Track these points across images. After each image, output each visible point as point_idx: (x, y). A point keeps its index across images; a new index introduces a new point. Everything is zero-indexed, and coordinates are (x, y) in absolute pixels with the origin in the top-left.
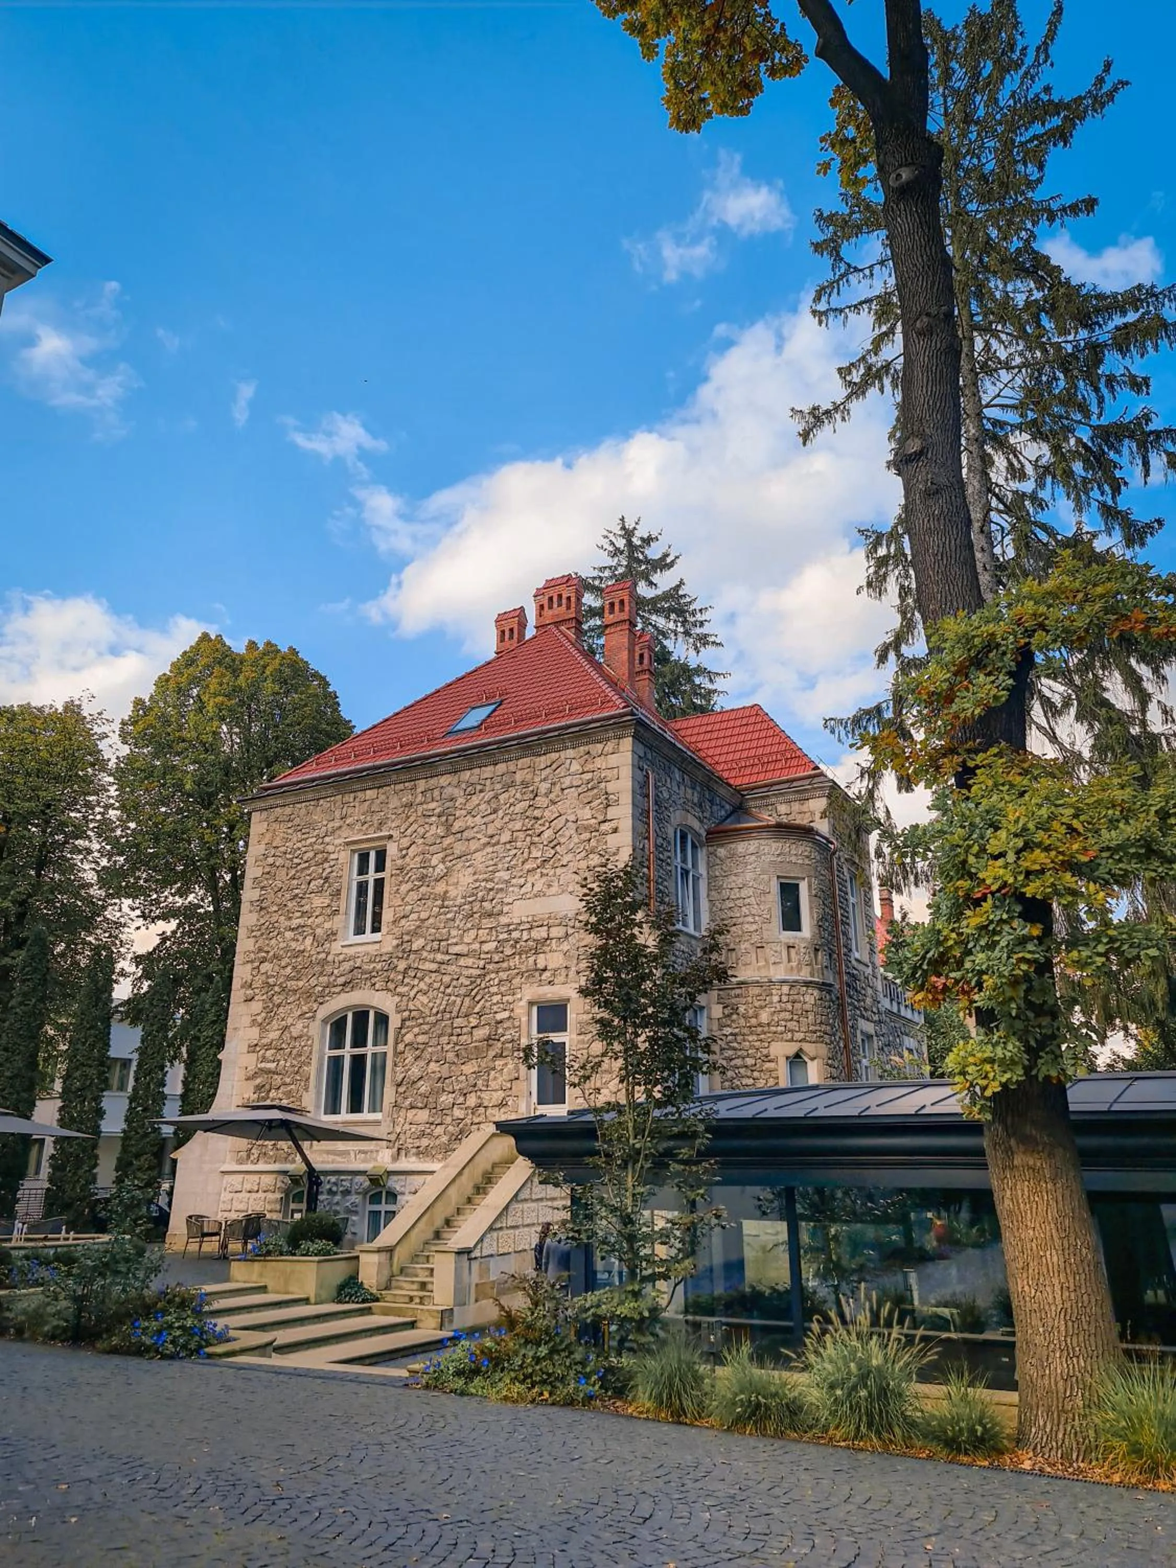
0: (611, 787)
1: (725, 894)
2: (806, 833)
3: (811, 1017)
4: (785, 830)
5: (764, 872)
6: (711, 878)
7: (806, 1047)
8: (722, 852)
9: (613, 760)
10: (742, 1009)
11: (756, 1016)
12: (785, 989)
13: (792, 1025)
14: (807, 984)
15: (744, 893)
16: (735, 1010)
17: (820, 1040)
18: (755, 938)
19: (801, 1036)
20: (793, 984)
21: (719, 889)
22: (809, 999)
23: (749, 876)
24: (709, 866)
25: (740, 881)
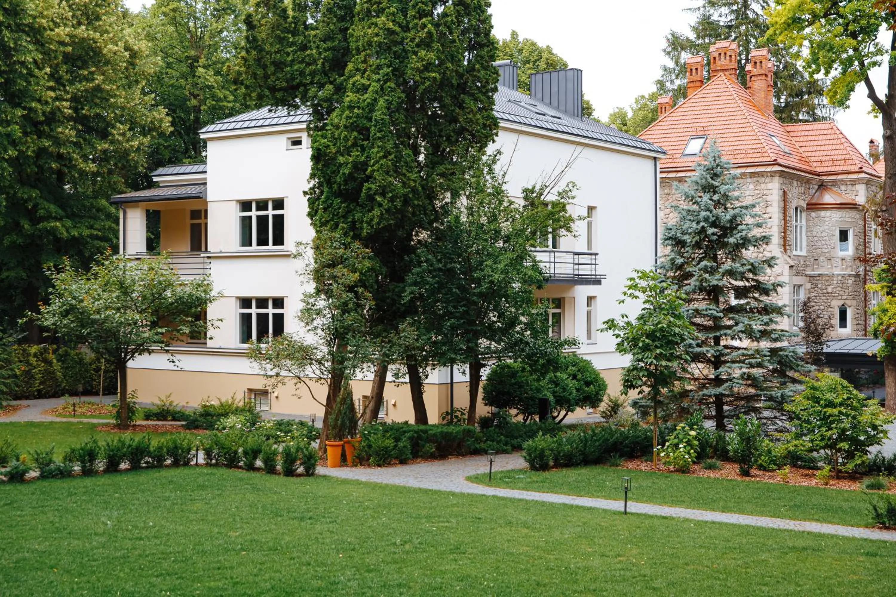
0: (769, 198)
1: (814, 234)
2: (853, 206)
3: (850, 289)
4: (843, 206)
5: (833, 226)
6: (808, 226)
7: (847, 302)
8: (813, 214)
9: (770, 186)
10: (819, 286)
11: (826, 289)
12: (840, 278)
13: (841, 293)
14: (850, 275)
15: (824, 234)
16: (816, 286)
17: (853, 299)
18: (827, 255)
19: (845, 297)
20: (843, 276)
21: (811, 232)
22: (850, 282)
23: (826, 227)
24: (807, 221)
25: (821, 229)
